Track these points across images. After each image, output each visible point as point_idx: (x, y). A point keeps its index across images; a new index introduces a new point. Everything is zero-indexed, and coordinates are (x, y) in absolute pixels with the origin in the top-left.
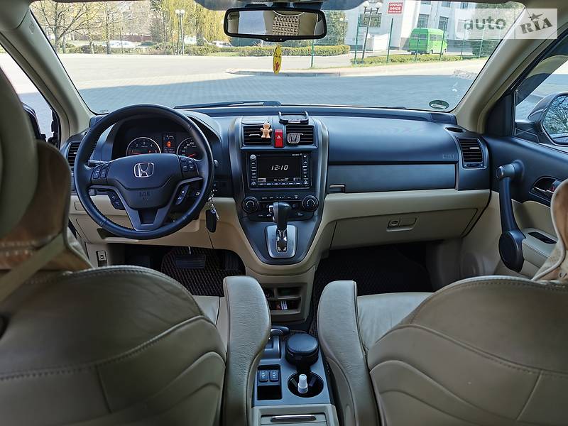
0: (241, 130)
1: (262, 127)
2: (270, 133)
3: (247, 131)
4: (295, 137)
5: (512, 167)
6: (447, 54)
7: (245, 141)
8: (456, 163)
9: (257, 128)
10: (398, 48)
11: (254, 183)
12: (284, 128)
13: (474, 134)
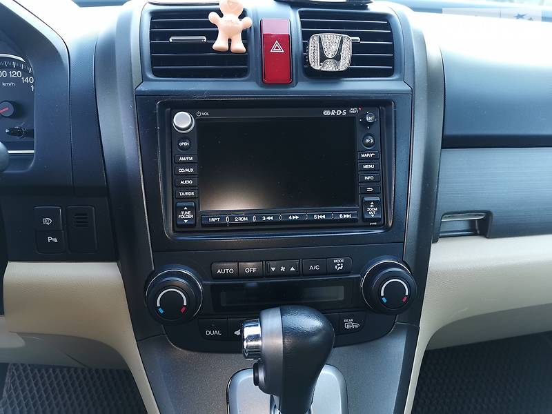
2: (245, 35)
3: (161, 26)
4: (332, 48)
7: (154, 61)
9: (197, 17)
11: (187, 216)
12: (293, 17)
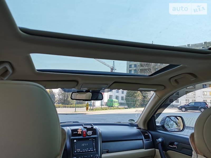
0: (70, 131)
1: (78, 129)
2: (81, 132)
3: (72, 131)
4: (90, 133)
5: (160, 140)
6: (119, 107)
7: (72, 135)
8: (142, 139)
9: (76, 130)
10: (103, 105)
11: (75, 152)
12: (86, 130)
13: (144, 130)
